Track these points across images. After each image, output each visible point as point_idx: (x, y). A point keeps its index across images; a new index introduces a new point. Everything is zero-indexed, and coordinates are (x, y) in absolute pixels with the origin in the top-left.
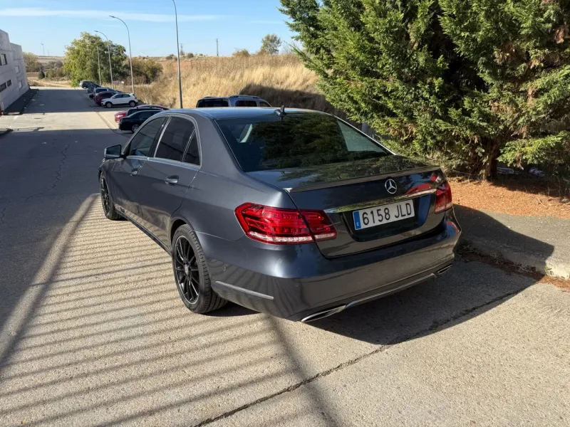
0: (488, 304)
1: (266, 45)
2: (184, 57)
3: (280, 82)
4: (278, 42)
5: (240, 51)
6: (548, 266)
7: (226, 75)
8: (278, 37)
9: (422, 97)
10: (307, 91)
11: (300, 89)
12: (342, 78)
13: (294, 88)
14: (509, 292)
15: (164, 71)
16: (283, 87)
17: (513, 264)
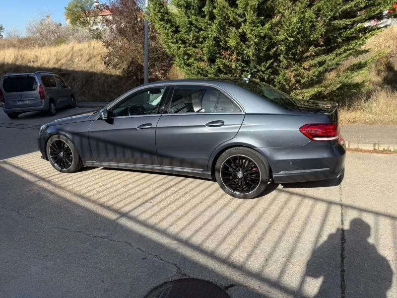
12: (192, 59)
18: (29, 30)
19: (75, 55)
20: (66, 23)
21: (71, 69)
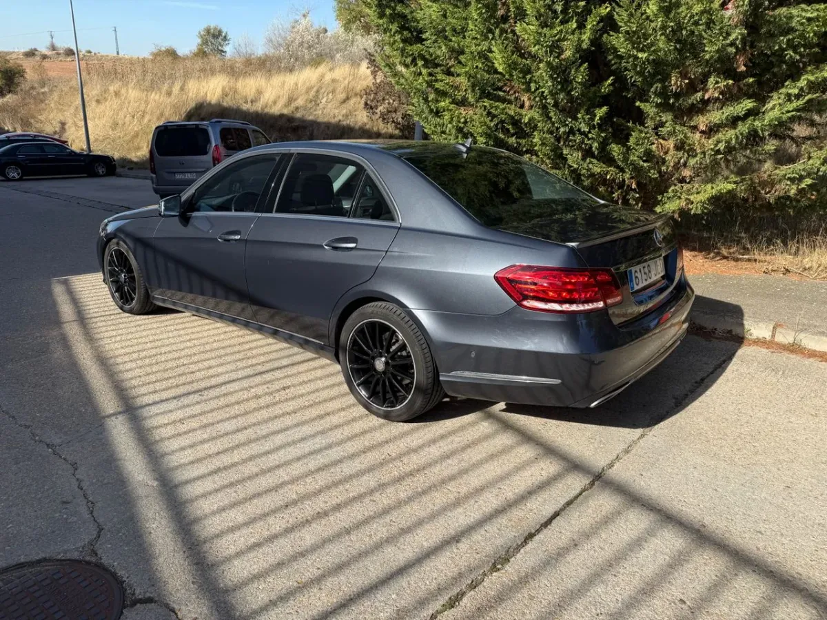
0: (712, 373)
1: (205, 42)
2: (58, 54)
3: (249, 100)
4: (225, 39)
5: (163, 49)
6: (747, 327)
7: (152, 87)
8: (224, 30)
9: (579, 130)
10: (298, 115)
11: (285, 111)
12: (447, 101)
13: (276, 110)
14: (722, 359)
15: (27, 76)
16: (258, 107)
17: (706, 328)
18: (271, 41)
19: (323, 90)
20: (335, 27)
21: (311, 118)
